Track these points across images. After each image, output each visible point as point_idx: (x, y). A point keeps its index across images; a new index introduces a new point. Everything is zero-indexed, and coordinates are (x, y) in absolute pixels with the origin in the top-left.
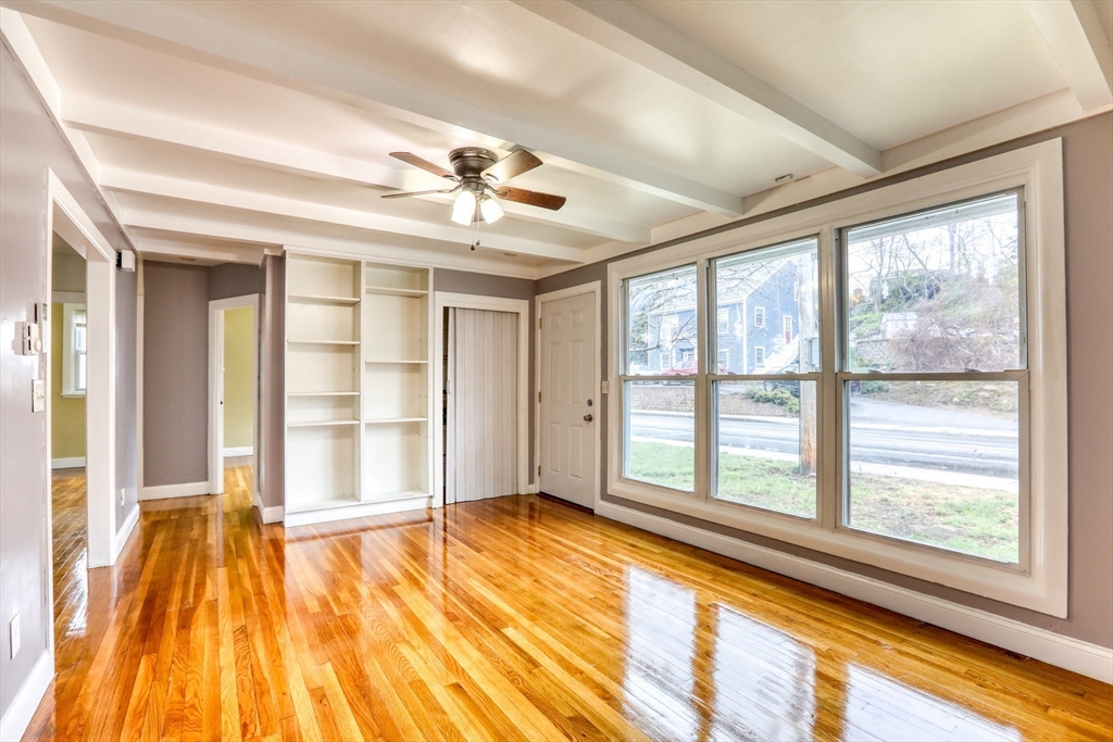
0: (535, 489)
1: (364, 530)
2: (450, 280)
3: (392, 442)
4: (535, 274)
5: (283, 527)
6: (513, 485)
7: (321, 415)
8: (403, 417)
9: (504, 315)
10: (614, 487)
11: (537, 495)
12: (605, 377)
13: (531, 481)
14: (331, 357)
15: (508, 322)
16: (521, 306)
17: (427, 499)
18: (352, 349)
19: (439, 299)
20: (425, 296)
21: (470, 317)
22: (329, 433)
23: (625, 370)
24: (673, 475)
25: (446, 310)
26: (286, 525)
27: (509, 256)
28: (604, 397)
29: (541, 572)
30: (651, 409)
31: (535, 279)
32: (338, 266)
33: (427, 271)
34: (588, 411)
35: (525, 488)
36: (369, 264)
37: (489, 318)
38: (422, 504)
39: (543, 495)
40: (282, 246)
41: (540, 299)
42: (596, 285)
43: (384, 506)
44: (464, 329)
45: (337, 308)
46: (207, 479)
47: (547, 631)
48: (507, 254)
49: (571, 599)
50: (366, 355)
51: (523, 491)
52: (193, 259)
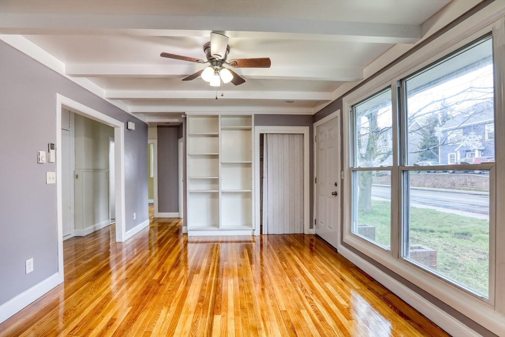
0: (313, 232)
1: (222, 242)
2: (263, 119)
3: (238, 201)
4: (312, 111)
5: (187, 235)
6: (301, 228)
7: (205, 187)
8: (243, 189)
9: (295, 136)
10: (347, 238)
11: (314, 235)
12: (342, 169)
13: (311, 227)
14: (209, 160)
15: (297, 139)
16: (305, 130)
17: (252, 231)
18: (215, 157)
19: (258, 130)
20: (250, 130)
21: (275, 138)
22: (209, 196)
23: (354, 165)
24: (432, 231)
25: (262, 136)
26: (189, 235)
27: (290, 103)
28: (342, 181)
29: (271, 284)
30: (439, 187)
31: (313, 114)
32: (212, 118)
33: (250, 116)
34: (334, 189)
35: (307, 231)
36: (222, 116)
37: (286, 138)
38: (250, 233)
39: (317, 236)
40: (185, 113)
41: (316, 124)
42: (338, 112)
43: (230, 232)
44: (271, 145)
45: (212, 138)
46: (178, 212)
47: (236, 325)
48: (288, 102)
49: (271, 307)
50: (222, 159)
51: (306, 233)
52: (169, 123)
